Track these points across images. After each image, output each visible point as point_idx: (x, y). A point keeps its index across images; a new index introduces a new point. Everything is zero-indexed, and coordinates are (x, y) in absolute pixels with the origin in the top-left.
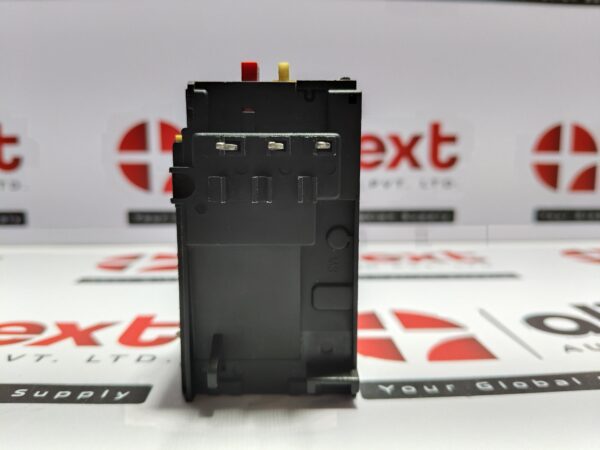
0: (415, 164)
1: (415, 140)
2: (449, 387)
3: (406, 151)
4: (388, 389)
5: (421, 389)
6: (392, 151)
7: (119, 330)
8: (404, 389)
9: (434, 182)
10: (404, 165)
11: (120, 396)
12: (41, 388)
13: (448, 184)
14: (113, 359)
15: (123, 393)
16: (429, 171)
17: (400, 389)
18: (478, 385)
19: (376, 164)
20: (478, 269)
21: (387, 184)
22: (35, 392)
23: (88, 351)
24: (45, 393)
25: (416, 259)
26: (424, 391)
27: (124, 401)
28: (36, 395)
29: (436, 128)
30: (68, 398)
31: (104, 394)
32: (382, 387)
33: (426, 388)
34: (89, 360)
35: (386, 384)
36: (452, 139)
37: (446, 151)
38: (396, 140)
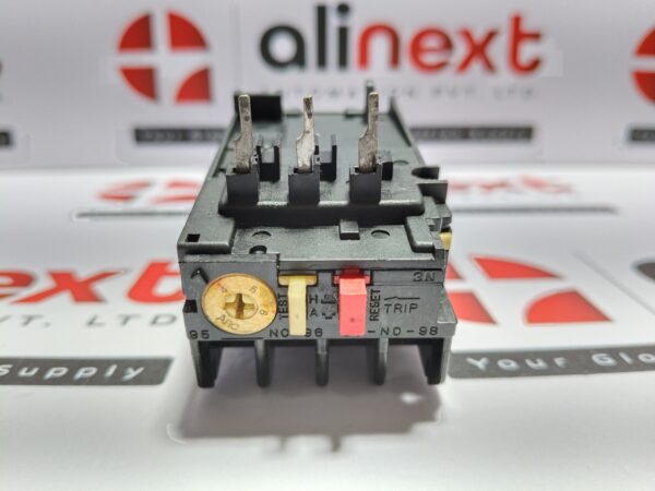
0: (489, 66)
1: (491, 36)
2: (559, 361)
3: (478, 50)
4: (481, 364)
5: (523, 363)
6: (461, 50)
7: (128, 281)
8: (501, 364)
9: (511, 91)
10: (476, 67)
11: (132, 373)
12: (29, 363)
13: (529, 93)
14: (122, 320)
15: (135, 369)
16: (505, 76)
17: (496, 363)
18: (595, 358)
19: (440, 66)
20: (564, 200)
21: (454, 93)
22: (20, 368)
23: (89, 309)
24: (34, 371)
25: (489, 187)
26: (527, 366)
27: (137, 381)
28: (23, 373)
29: (517, 21)
30: (64, 376)
31: (111, 371)
32: (471, 361)
33: (529, 363)
34: (91, 323)
35: (477, 356)
36: (536, 36)
37: (528, 52)
38: (467, 35)
